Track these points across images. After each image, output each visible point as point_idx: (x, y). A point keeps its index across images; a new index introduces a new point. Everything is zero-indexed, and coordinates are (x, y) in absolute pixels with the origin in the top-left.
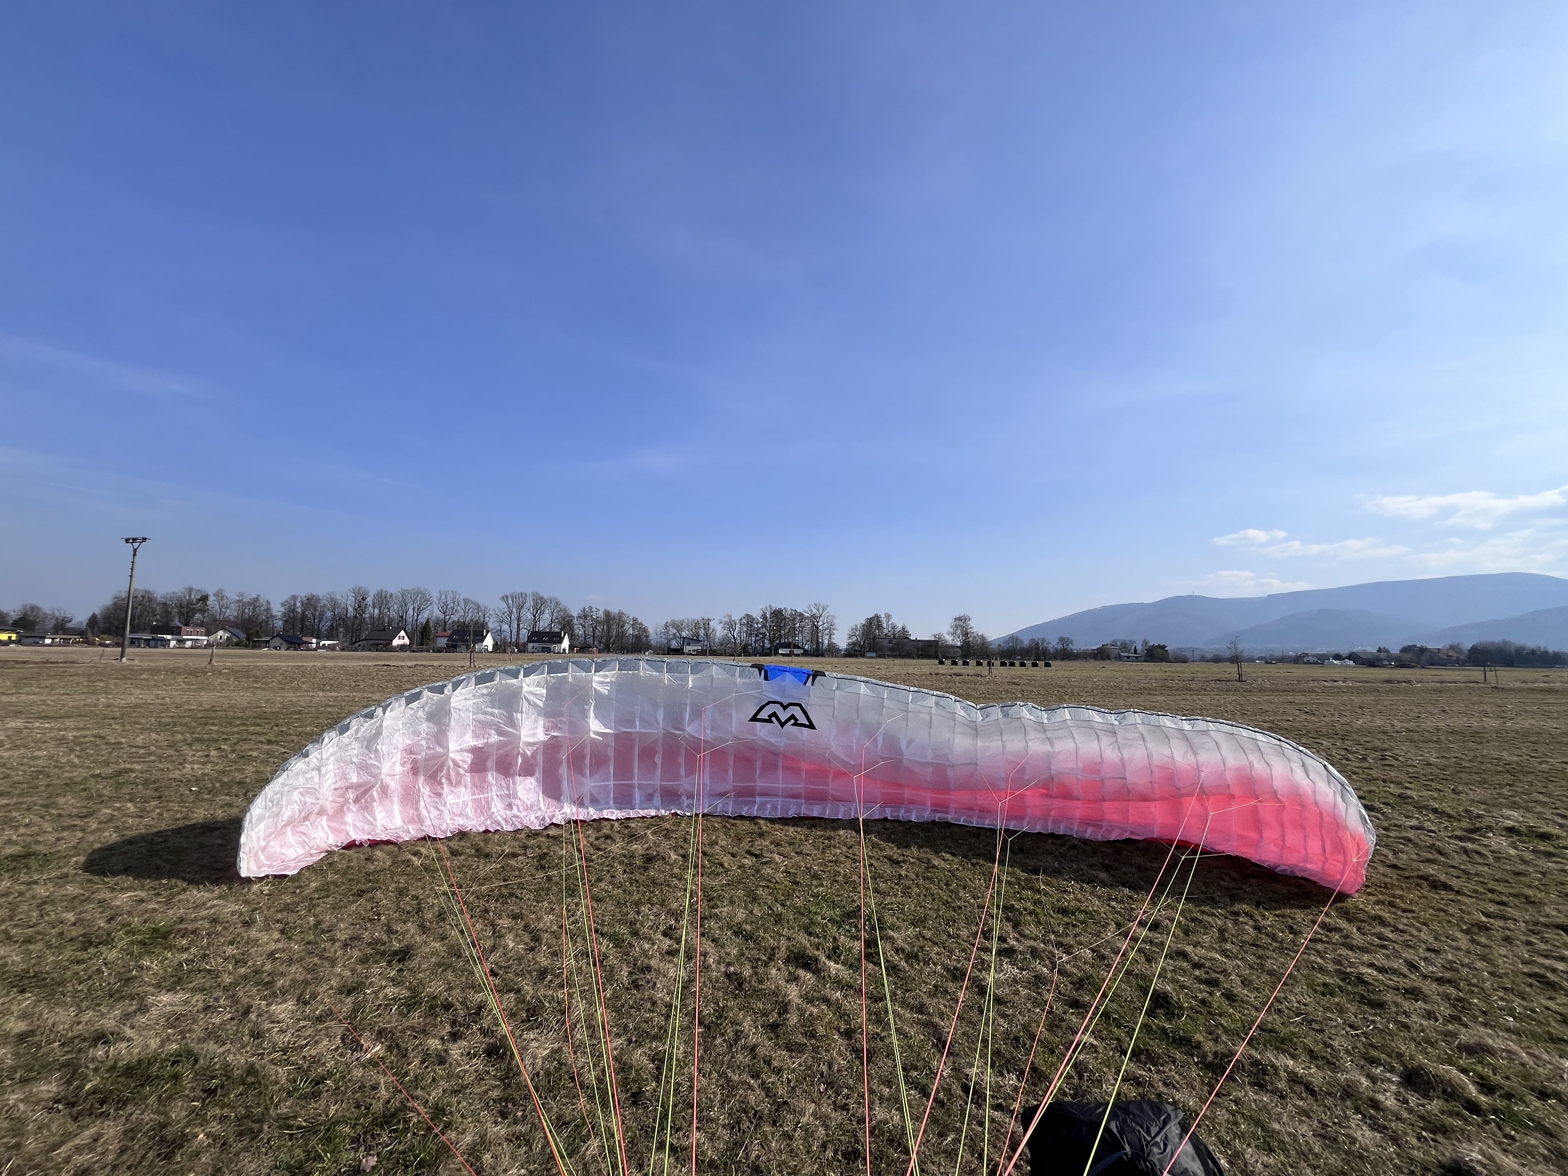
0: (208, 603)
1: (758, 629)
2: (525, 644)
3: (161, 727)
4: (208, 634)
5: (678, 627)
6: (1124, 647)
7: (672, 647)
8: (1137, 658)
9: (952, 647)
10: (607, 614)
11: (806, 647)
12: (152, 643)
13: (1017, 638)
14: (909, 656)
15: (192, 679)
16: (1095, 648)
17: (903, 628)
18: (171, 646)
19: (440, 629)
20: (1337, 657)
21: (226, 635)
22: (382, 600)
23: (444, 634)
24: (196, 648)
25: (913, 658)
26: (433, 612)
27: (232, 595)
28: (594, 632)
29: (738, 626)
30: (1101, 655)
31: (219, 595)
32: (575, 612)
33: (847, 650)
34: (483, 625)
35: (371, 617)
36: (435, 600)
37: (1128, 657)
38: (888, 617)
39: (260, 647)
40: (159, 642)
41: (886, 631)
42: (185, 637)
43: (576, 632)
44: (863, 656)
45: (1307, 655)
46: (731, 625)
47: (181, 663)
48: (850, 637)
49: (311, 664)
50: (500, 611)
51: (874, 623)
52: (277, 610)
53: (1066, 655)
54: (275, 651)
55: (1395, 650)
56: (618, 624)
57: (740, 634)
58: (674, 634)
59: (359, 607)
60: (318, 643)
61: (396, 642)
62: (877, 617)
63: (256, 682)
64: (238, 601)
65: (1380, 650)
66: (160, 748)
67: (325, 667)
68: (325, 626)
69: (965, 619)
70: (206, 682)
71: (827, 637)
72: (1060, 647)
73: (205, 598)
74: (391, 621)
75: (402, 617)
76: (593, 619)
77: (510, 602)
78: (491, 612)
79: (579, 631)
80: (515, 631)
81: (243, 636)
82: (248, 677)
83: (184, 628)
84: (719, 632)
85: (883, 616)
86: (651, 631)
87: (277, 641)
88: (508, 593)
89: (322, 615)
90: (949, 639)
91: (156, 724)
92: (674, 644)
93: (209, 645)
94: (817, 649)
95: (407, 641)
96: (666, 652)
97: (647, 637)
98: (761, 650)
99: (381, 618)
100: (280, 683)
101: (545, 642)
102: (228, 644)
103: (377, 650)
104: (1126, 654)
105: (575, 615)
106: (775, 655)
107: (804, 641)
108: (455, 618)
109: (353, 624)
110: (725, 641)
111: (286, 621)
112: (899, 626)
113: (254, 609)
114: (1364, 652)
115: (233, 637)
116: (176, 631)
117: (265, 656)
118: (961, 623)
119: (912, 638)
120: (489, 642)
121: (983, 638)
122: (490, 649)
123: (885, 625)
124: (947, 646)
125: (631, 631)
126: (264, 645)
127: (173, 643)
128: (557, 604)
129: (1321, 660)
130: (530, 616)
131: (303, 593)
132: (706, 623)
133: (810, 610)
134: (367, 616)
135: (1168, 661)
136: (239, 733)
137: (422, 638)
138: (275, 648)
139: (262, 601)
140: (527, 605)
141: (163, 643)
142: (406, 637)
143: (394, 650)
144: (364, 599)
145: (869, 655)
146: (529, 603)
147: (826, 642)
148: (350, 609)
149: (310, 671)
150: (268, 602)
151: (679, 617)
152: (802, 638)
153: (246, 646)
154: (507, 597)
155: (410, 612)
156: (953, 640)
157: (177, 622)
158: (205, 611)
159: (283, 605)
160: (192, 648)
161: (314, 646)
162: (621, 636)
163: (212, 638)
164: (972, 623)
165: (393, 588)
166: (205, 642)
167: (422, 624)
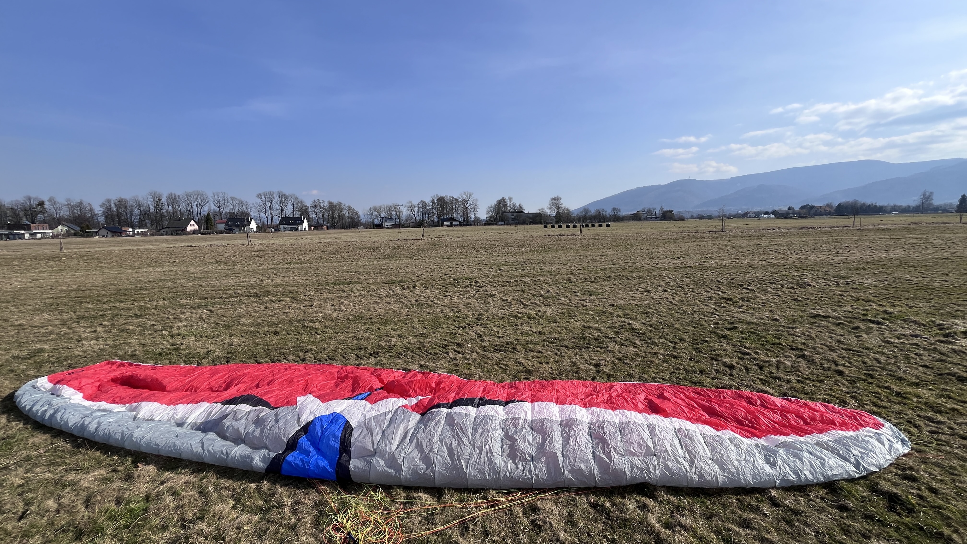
0: (45, 206)
1: (430, 210)
2: (278, 226)
3: (48, 307)
4: (51, 228)
5: (378, 211)
6: (649, 212)
7: (375, 223)
8: (656, 218)
9: (550, 216)
10: (330, 203)
11: (460, 220)
12: (11, 236)
13: (588, 210)
14: (524, 223)
15: (51, 263)
16: (633, 213)
17: (520, 206)
18: (26, 238)
19: (218, 218)
20: (766, 213)
21: (65, 228)
22: (173, 200)
23: (221, 221)
24: (45, 238)
25: (527, 224)
26: (210, 207)
27: (61, 200)
28: (323, 215)
29: (417, 209)
30: (636, 217)
31: (52, 201)
32: (308, 203)
33: (486, 221)
34: (247, 214)
35: (167, 212)
36: (211, 198)
37: (651, 218)
38: (510, 199)
39: (92, 236)
40: (16, 236)
41: (509, 208)
42: (34, 231)
43: (311, 216)
44: (496, 224)
45: (749, 213)
46: (412, 208)
47: (39, 251)
48: (488, 213)
49: (136, 248)
50: (257, 204)
51: (501, 203)
52: (98, 210)
53: (616, 218)
54: (103, 239)
55: (797, 208)
56: (339, 210)
57: (418, 214)
58: (376, 215)
59: (158, 205)
60: (133, 231)
61: (189, 228)
62: (504, 200)
63: (101, 262)
64: (68, 205)
65: (789, 208)
66: (56, 326)
67: (147, 250)
68: (135, 220)
69: (558, 199)
70: (63, 264)
71: (473, 213)
72: (613, 213)
73: (42, 204)
74: (182, 214)
75: (190, 211)
76: (321, 208)
77: (263, 198)
78: (251, 205)
79: (313, 216)
80: (269, 217)
81: (78, 229)
82: (93, 259)
83: (32, 225)
84: (405, 212)
85: (507, 199)
86: (361, 213)
87: (103, 231)
88: (261, 193)
89: (132, 212)
90: (548, 212)
91: (42, 305)
92: (377, 222)
93: (54, 236)
94: (467, 221)
95: (196, 227)
96: (372, 227)
97: (358, 217)
98: (432, 224)
99: (174, 212)
100: (117, 262)
101: (291, 224)
102: (68, 235)
103: (177, 234)
104: (650, 217)
105: (309, 206)
106: (442, 226)
107: (459, 217)
108: (227, 210)
109: (156, 217)
110: (409, 218)
111: (106, 217)
112: (517, 205)
113: (81, 209)
114: (781, 210)
115: (70, 229)
116: (27, 228)
117: (98, 242)
118: (555, 201)
119: (526, 212)
120: (253, 225)
121: (568, 210)
122: (255, 230)
123: (508, 204)
124: (547, 216)
125: (347, 214)
126: (94, 234)
127: (27, 236)
128: (296, 199)
129: (757, 215)
130: (278, 207)
131: (114, 197)
132: (396, 208)
133: (462, 196)
134: (165, 211)
135: (674, 220)
136: (110, 310)
137: (207, 224)
138: (104, 236)
139: (85, 204)
140: (275, 200)
141: (20, 236)
142: (195, 225)
143: (189, 233)
144: (160, 200)
145: (500, 223)
146: (277, 198)
147: (472, 216)
148: (151, 207)
149: (137, 253)
150: (90, 205)
151: (378, 204)
152: (458, 215)
153: (82, 236)
154: (261, 195)
155: (195, 207)
156: (550, 212)
157: (25, 221)
158: (44, 213)
159: (101, 206)
160: (42, 238)
161: (131, 233)
162: (341, 217)
163: (55, 231)
164: (562, 201)
165: (179, 192)
166: (51, 234)
167: (204, 215)
